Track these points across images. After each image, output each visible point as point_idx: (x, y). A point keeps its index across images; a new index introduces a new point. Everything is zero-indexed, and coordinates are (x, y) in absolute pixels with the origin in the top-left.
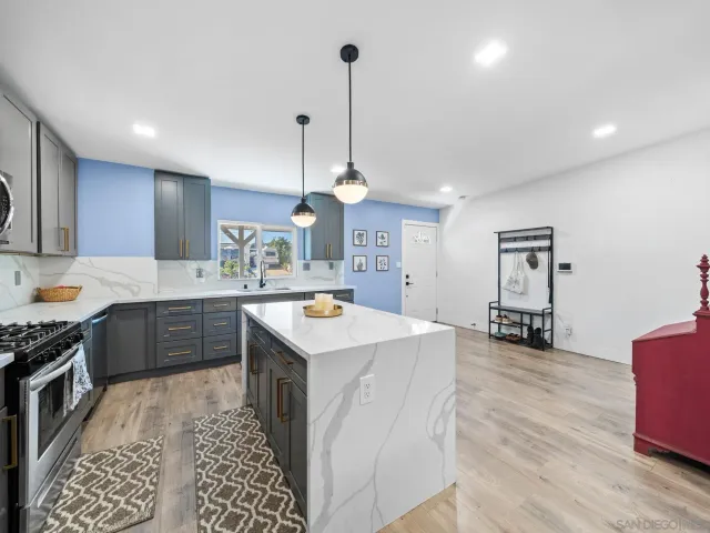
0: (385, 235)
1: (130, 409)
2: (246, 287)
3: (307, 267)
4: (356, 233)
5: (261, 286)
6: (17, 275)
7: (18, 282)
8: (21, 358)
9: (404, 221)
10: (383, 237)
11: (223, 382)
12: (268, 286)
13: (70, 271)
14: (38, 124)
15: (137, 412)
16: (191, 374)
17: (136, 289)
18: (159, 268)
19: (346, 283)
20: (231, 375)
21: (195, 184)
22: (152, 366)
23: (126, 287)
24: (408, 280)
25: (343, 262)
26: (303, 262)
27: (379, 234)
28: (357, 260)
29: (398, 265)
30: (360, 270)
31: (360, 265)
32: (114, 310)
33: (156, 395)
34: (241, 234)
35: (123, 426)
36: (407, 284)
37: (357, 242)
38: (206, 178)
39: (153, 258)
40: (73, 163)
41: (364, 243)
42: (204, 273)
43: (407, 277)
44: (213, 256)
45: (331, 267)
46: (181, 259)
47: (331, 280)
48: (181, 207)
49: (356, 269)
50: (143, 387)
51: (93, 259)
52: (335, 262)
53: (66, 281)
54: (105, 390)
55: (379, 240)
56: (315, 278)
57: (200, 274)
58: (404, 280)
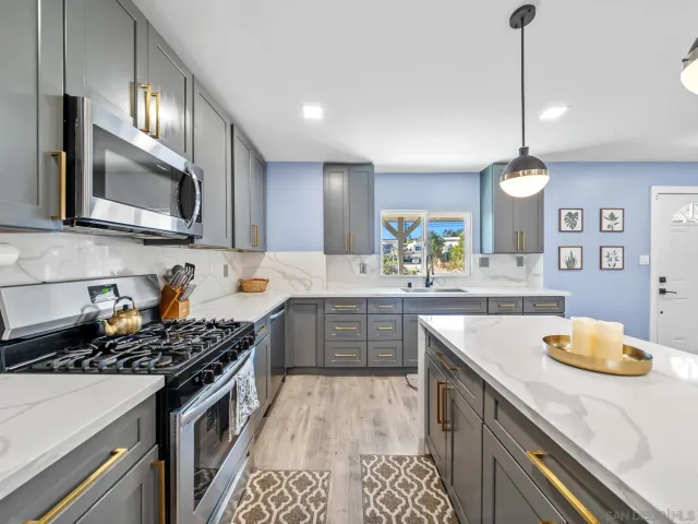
0: (618, 214)
1: (302, 412)
2: (410, 285)
3: (484, 263)
4: (564, 213)
5: (427, 285)
6: (226, 268)
7: (226, 274)
8: (171, 383)
9: (655, 190)
10: (612, 217)
11: (390, 401)
12: (436, 285)
13: (262, 264)
14: (232, 126)
15: (306, 421)
16: (355, 379)
17: (309, 284)
18: (328, 263)
19: (548, 286)
20: (398, 393)
21: (358, 171)
22: (321, 365)
23: (301, 281)
24: (664, 286)
25: (541, 256)
26: (481, 256)
27: (606, 213)
28: (565, 253)
29: (644, 260)
30: (570, 268)
31: (572, 261)
32: (291, 304)
33: (324, 401)
34: (400, 226)
35: (293, 437)
36: (663, 292)
37: (565, 227)
38: (370, 164)
39: (322, 253)
40: (262, 166)
41: (578, 228)
42: (368, 269)
43: (663, 280)
44: (376, 249)
45: (520, 262)
46: (347, 253)
47: (519, 281)
48: (346, 199)
49: (564, 266)
50: (313, 387)
51: (277, 253)
52: (525, 257)
53: (259, 274)
54: (283, 380)
55: (606, 223)
56: (496, 278)
57: (363, 270)
58: (655, 286)
